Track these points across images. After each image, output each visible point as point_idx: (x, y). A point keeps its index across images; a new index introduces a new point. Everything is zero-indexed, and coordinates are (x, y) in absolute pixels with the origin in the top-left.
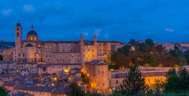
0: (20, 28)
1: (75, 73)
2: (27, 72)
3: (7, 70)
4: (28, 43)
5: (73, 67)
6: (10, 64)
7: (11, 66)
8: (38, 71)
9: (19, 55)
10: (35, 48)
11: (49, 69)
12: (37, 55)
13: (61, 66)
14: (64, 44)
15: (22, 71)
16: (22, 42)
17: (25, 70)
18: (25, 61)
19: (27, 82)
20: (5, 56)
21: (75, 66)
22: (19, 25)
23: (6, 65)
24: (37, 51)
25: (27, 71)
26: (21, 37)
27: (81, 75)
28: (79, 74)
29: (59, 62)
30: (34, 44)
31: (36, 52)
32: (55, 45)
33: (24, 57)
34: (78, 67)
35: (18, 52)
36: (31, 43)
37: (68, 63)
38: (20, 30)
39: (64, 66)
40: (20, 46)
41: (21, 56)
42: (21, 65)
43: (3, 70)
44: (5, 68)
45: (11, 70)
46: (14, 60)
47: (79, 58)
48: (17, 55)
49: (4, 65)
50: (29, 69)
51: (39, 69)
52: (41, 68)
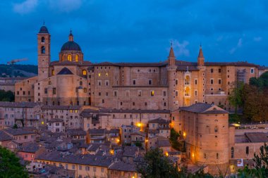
0: (46, 37)
1: (158, 130)
2: (60, 126)
3: (22, 121)
4: (63, 67)
5: (153, 117)
6: (28, 110)
7: (30, 113)
8: (82, 123)
9: (46, 92)
10: (76, 77)
11: (103, 119)
12: (81, 91)
13: (128, 115)
14: (135, 70)
15: (51, 122)
16: (51, 65)
17: (57, 121)
18: (57, 104)
19: (62, 146)
20: (18, 93)
21: (157, 116)
22: (44, 30)
23: (21, 110)
24: (81, 83)
25: (60, 124)
26: (49, 55)
27: (169, 135)
28: (165, 131)
29: (124, 107)
30: (74, 69)
31: (79, 85)
32: (116, 71)
33: (55, 96)
34: (165, 117)
35: (43, 85)
36: (68, 67)
37: (143, 108)
38: (46, 41)
39: (134, 115)
40: (46, 72)
41: (50, 94)
42: (50, 112)
43: (16, 120)
44: (19, 116)
45: (31, 120)
46: (36, 100)
47: (166, 97)
48: (42, 91)
49: (16, 110)
50: (65, 119)
51: (85, 119)
52: (88, 118)
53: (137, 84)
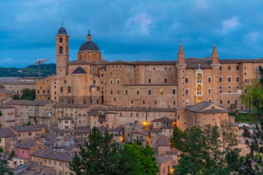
0: (64, 38)
1: (161, 129)
2: (69, 124)
3: (35, 118)
4: (77, 66)
5: (158, 116)
6: (40, 107)
7: (42, 111)
8: (89, 121)
9: (62, 91)
10: (89, 76)
11: (110, 117)
12: (93, 89)
13: (134, 113)
14: (150, 68)
15: (60, 120)
16: (68, 64)
17: (67, 119)
18: (71, 102)
20: (39, 91)
21: (163, 115)
22: (62, 31)
23: (34, 108)
24: (94, 82)
25: (69, 122)
26: (68, 56)
27: (172, 134)
28: (168, 131)
29: (135, 105)
30: (87, 68)
31: (92, 84)
33: (70, 94)
34: (170, 116)
35: (59, 83)
36: (82, 67)
38: (64, 41)
39: (140, 114)
40: (64, 72)
41: (65, 92)
42: (60, 109)
43: (30, 117)
44: (32, 114)
45: (43, 118)
46: (53, 98)
48: (58, 90)
49: (30, 108)
50: (74, 117)
51: (92, 117)
52: (95, 116)
53: (152, 82)
